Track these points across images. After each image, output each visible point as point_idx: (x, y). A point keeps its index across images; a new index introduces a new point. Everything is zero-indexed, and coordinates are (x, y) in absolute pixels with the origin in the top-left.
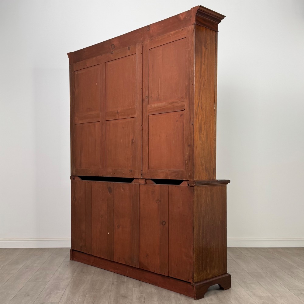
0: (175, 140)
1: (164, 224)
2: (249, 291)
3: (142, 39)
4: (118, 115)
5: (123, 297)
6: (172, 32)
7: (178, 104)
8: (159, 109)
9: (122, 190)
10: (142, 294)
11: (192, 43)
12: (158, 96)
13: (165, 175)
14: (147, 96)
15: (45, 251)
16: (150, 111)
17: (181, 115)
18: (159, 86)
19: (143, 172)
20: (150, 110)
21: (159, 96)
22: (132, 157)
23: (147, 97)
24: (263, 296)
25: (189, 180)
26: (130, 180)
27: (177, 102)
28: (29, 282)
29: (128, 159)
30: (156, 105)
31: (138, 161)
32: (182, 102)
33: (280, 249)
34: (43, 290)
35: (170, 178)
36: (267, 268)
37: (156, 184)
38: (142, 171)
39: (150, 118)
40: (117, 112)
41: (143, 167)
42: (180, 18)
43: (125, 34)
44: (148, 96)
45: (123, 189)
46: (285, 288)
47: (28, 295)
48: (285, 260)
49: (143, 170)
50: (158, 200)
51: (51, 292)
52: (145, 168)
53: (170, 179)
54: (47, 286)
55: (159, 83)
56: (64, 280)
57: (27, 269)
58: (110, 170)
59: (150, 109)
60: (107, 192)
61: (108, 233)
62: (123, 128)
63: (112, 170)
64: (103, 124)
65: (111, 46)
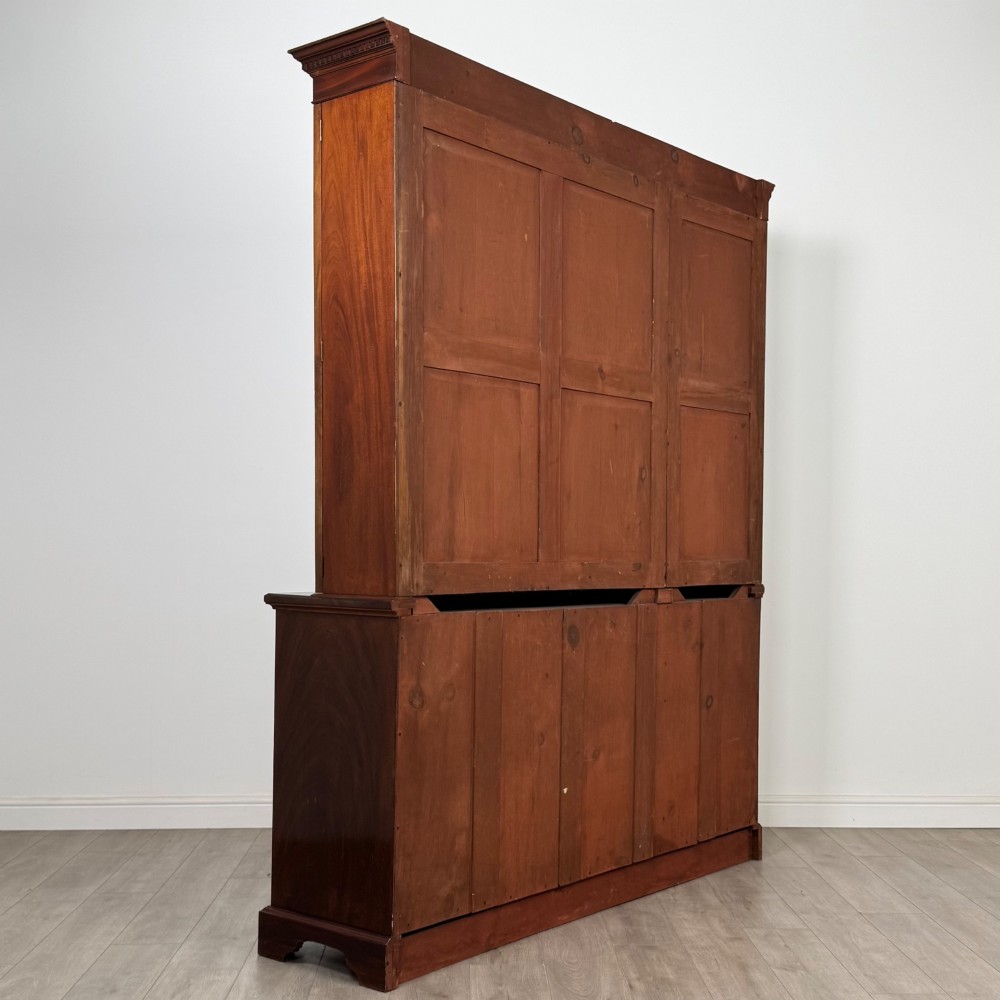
1: (709, 704)
2: (865, 975)
4: (603, 379)
5: (435, 995)
7: (740, 396)
8: (704, 396)
9: (609, 630)
10: (500, 985)
12: (701, 359)
13: (714, 574)
15: (170, 841)
16: (683, 395)
17: (743, 426)
18: (703, 334)
19: (669, 568)
20: (684, 392)
21: (703, 362)
22: (640, 523)
24: (911, 992)
26: (622, 596)
27: (738, 391)
28: (116, 944)
29: (628, 528)
30: (696, 384)
31: (656, 536)
32: (745, 395)
33: (971, 831)
34: (165, 974)
35: (723, 580)
36: (925, 898)
38: (666, 564)
39: (682, 414)
40: (601, 370)
41: (669, 553)
42: (737, 183)
45: (614, 625)
46: (986, 965)
47: (113, 991)
48: (987, 869)
49: (669, 562)
50: (697, 643)
51: (192, 981)
52: (673, 559)
53: (723, 584)
54: (175, 960)
55: (703, 325)
56: (235, 939)
57: (109, 900)
58: (573, 565)
59: (685, 389)
60: (563, 647)
61: (565, 790)
62: (616, 426)
63: (583, 564)
64: (551, 398)
65: (570, 129)
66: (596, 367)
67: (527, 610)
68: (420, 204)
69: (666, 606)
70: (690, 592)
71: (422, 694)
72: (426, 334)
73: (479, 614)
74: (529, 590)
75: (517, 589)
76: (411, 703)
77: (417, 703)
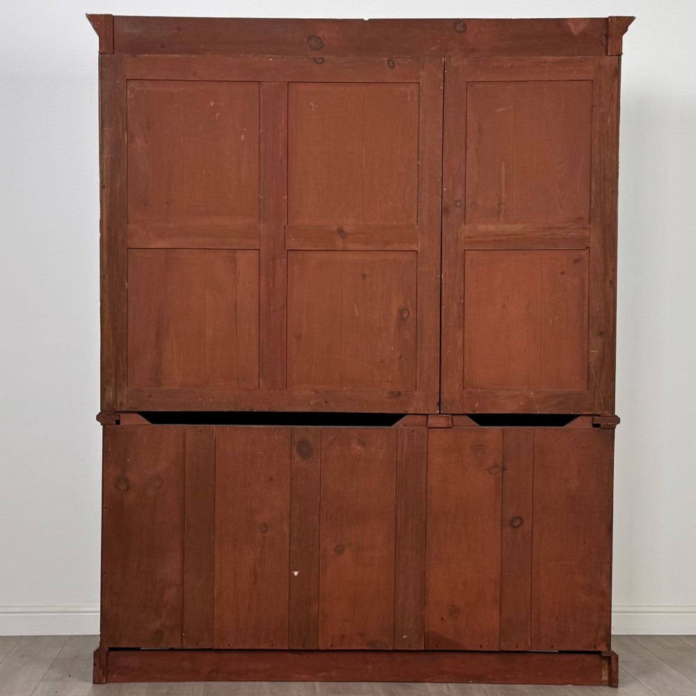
0: (556, 319)
1: (516, 524)
3: (434, 48)
4: (344, 238)
6: (551, 58)
7: (568, 232)
8: (504, 238)
9: (357, 448)
11: (612, 97)
12: (500, 205)
13: (522, 403)
14: (459, 201)
16: (468, 240)
17: (576, 261)
18: (503, 181)
19: (444, 397)
20: (469, 237)
21: (503, 207)
22: (401, 357)
23: (459, 204)
25: (599, 413)
26: (388, 420)
27: (565, 228)
29: (382, 362)
30: (492, 228)
31: (425, 368)
32: (581, 231)
35: (538, 410)
37: (481, 425)
38: (440, 393)
39: (467, 257)
40: (340, 231)
41: (444, 383)
42: (570, 28)
43: (366, 19)
44: (463, 200)
45: (363, 443)
49: (445, 391)
50: (496, 466)
52: (452, 388)
53: (538, 413)
55: (503, 173)
58: (303, 392)
59: (471, 235)
60: (291, 457)
61: (296, 573)
62: (364, 276)
63: (316, 392)
64: (274, 259)
65: (305, 40)
66: (335, 228)
67: (246, 426)
68: (123, 134)
69: (443, 430)
70: (485, 420)
71: (127, 481)
72: (129, 226)
73: (189, 428)
74: (247, 410)
75: (232, 410)
76: (116, 487)
77: (122, 487)
